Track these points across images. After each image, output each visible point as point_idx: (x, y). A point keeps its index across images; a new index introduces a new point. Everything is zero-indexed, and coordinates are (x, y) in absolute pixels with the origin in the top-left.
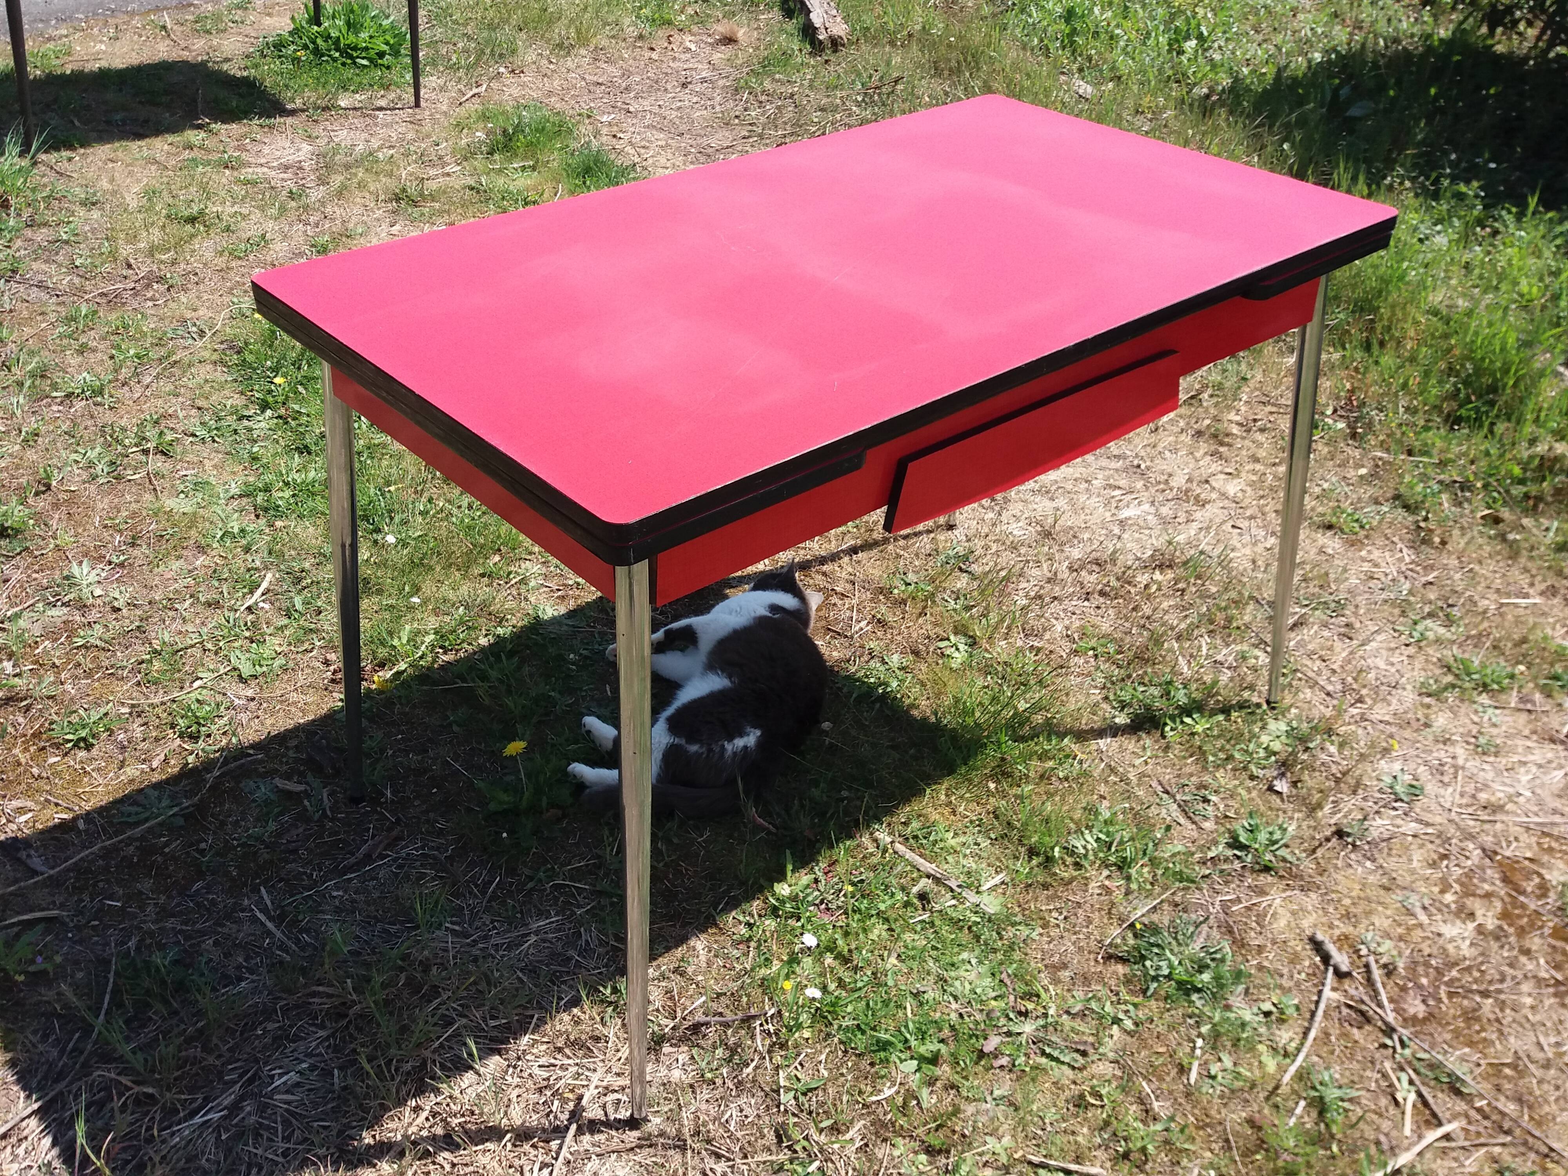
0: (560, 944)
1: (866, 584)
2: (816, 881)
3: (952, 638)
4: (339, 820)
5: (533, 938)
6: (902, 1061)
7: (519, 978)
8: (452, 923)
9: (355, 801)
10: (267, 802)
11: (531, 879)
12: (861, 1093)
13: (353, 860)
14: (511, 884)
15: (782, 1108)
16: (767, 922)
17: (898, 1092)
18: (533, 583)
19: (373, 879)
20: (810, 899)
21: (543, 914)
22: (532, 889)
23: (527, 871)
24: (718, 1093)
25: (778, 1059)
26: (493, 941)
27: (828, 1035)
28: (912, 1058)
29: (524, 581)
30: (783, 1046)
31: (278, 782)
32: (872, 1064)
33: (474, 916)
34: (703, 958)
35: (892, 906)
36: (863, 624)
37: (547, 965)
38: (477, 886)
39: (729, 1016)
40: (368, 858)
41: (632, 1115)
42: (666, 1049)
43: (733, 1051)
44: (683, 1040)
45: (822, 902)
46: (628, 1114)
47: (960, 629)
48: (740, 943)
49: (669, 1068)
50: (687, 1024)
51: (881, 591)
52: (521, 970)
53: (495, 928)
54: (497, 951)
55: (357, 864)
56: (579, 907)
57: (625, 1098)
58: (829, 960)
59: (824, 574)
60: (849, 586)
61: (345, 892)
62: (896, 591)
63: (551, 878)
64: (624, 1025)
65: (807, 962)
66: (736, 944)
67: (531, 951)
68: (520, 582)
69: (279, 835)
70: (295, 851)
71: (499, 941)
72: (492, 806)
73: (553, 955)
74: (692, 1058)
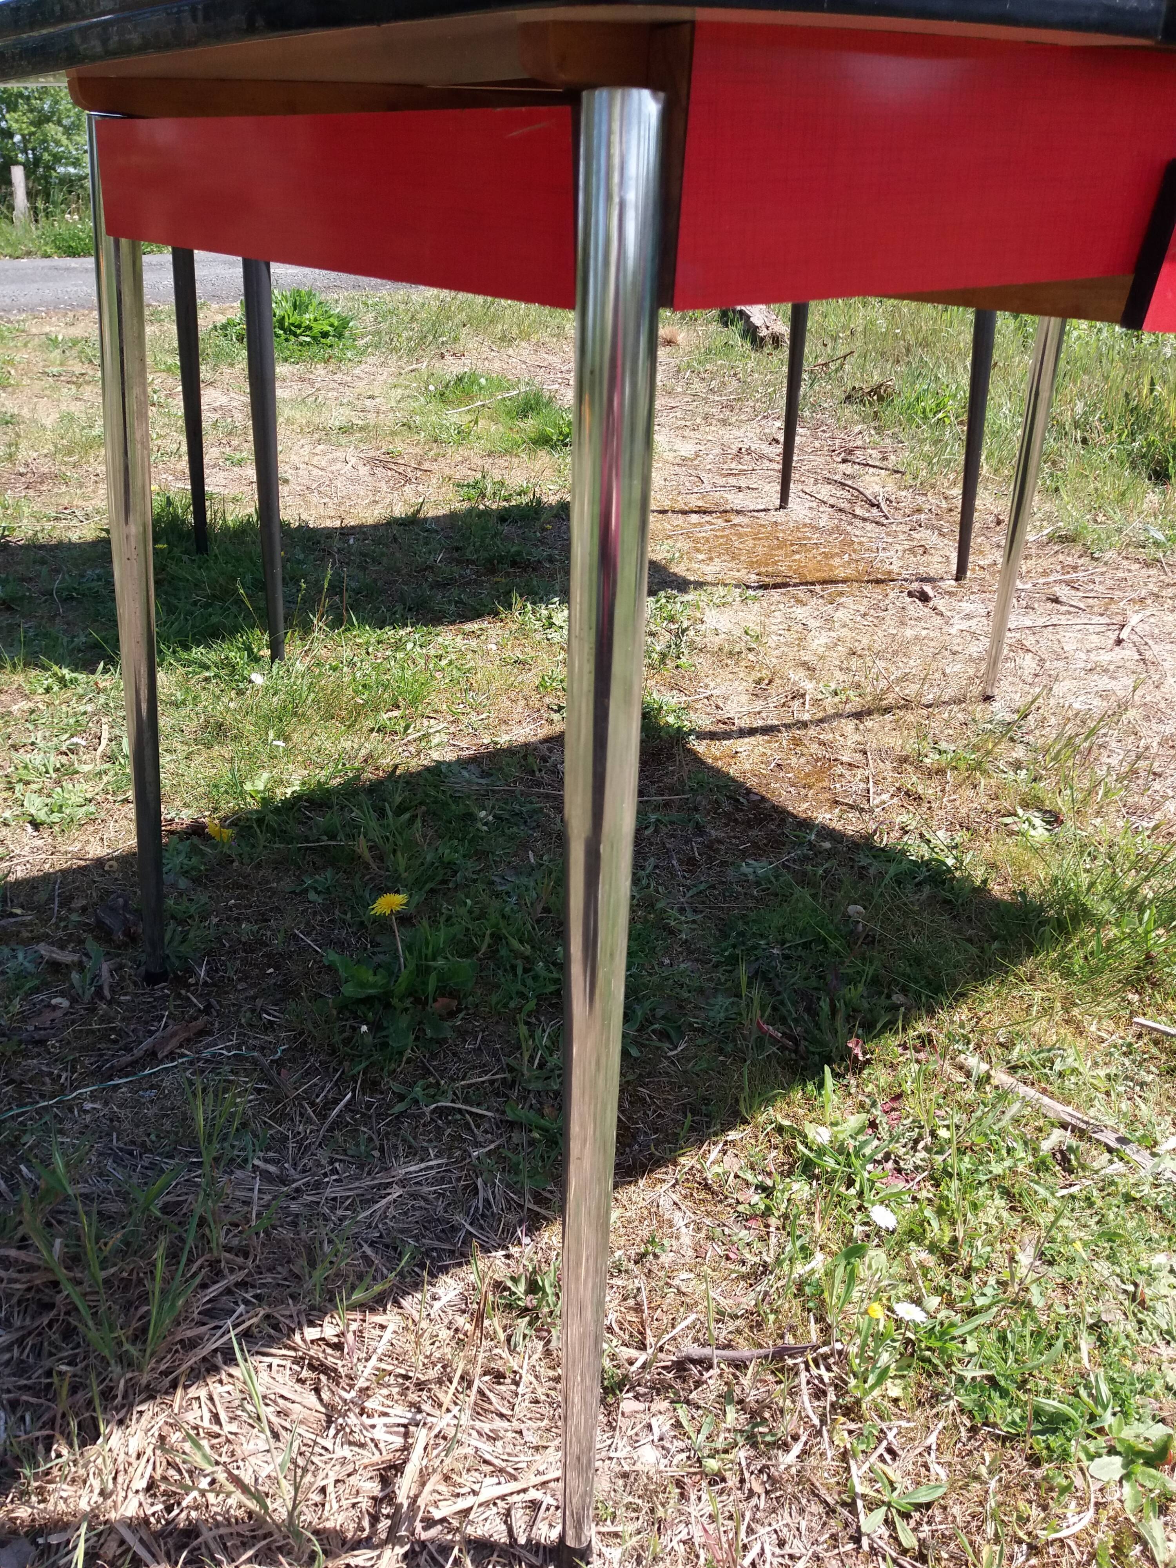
0: (441, 1205)
1: (883, 754)
2: (873, 1125)
3: (1020, 812)
4: (119, 1004)
5: (396, 1192)
6: (1091, 1458)
7: (365, 1257)
8: (266, 1161)
9: (152, 979)
10: (22, 975)
11: (401, 1098)
12: (1023, 1520)
13: (128, 1058)
14: (369, 1106)
15: (865, 1542)
16: (796, 1186)
17: (1096, 1523)
18: (435, 741)
19: (152, 1087)
20: (867, 1151)
21: (414, 1153)
22: (401, 1114)
23: (396, 1087)
24: (730, 1503)
25: (843, 1439)
26: (329, 1193)
27: (936, 1397)
28: (1112, 1451)
29: (426, 737)
30: (852, 1411)
31: (43, 949)
32: (1035, 1461)
33: (303, 1149)
34: (686, 1238)
35: (1013, 1170)
36: (885, 797)
37: (416, 1238)
38: (312, 1104)
39: (744, 1351)
40: (152, 1056)
41: (562, 1537)
42: (628, 1404)
43: (755, 1415)
44: (659, 1388)
45: (887, 1157)
46: (554, 1534)
47: (1031, 802)
48: (754, 1217)
49: (634, 1442)
50: (667, 1359)
51: (904, 760)
52: (372, 1244)
53: (335, 1171)
54: (333, 1209)
55: (133, 1064)
56: (477, 1145)
57: (548, 1500)
58: (919, 1255)
59: (822, 743)
60: (858, 756)
61: (106, 1104)
62: (927, 761)
63: (433, 1098)
64: (548, 1353)
65: (877, 1257)
66: (744, 1219)
67: (391, 1212)
68: (420, 739)
69: (24, 1018)
70: (42, 1042)
71: (338, 1192)
72: (349, 990)
73: (428, 1223)
74: (678, 1425)
